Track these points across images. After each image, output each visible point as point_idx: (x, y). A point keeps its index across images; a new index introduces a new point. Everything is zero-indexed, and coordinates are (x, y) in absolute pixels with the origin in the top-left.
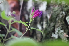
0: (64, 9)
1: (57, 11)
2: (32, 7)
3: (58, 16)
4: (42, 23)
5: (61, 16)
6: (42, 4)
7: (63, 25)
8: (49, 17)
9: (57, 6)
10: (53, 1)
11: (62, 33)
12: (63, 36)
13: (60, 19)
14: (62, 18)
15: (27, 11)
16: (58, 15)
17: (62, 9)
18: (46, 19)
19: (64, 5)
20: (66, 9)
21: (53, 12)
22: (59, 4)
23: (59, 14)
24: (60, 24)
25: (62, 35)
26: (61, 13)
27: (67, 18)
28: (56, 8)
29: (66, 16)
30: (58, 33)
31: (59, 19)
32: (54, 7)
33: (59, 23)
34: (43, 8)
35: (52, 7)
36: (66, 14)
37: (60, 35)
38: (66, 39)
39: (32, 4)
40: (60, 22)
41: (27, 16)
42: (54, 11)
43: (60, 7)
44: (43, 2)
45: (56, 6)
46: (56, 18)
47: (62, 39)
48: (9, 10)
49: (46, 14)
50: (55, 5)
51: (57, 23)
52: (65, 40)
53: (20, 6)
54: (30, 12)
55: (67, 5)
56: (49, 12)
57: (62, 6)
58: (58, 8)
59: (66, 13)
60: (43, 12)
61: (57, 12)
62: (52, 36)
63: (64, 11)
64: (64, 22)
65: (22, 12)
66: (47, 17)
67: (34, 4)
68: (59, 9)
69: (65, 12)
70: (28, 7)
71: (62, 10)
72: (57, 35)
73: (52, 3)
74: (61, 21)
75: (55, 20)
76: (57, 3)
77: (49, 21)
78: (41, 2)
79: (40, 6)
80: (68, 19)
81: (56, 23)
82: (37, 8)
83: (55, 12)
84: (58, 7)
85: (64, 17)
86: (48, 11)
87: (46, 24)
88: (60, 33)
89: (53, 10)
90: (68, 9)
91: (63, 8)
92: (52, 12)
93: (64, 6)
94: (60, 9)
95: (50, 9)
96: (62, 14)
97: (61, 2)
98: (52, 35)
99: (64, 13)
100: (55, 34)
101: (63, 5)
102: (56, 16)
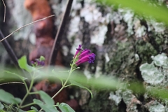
0: (138, 49)
1: (124, 49)
2: (77, 33)
3: (125, 61)
4: (93, 68)
5: (131, 61)
6: (98, 30)
7: (133, 78)
8: (108, 59)
9: (126, 39)
11: (128, 94)
12: (130, 101)
13: (128, 67)
14: (132, 64)
15: (67, 40)
16: (125, 59)
17: (134, 47)
18: (102, 62)
19: (139, 38)
20: (141, 49)
21: (117, 51)
22: (129, 35)
23: (127, 56)
24: (127, 76)
25: (129, 99)
26: (132, 54)
27: (141, 67)
28: (124, 43)
29: (140, 62)
30: (121, 94)
31: (126, 67)
32: (120, 42)
33: (125, 73)
34: (98, 39)
35: (115, 40)
36: (140, 58)
37: (125, 99)
38: (135, 107)
39: (79, 27)
40: (127, 72)
41: (65, 49)
42: (119, 48)
43: (131, 42)
44: (100, 28)
45: (123, 39)
46: (122, 62)
47: (128, 107)
49: (103, 52)
50: (121, 38)
51: (121, 75)
52: (133, 110)
53: (54, 28)
54: (73, 42)
55: (144, 39)
56: (109, 50)
57: (135, 41)
58: (128, 44)
59: (141, 56)
60: (97, 46)
61: (123, 52)
62: (110, 98)
63: (137, 53)
64: (135, 73)
66: (103, 59)
67: (82, 28)
68: (129, 46)
69: (139, 55)
70: (70, 31)
71: (135, 50)
72: (120, 98)
73: (117, 33)
74: (130, 72)
75: (119, 68)
76: (127, 33)
77: (106, 68)
78: (95, 27)
79: (93, 35)
80: (144, 68)
81: (119, 73)
82: (86, 36)
83: (120, 50)
84: (127, 41)
85: (136, 64)
86: (107, 46)
87: (100, 71)
88: (125, 94)
89: (117, 45)
90: (146, 49)
91: (137, 46)
92: (114, 50)
93: (139, 42)
94: (131, 47)
95: (112, 43)
96: (133, 57)
97: (135, 33)
98: (109, 96)
99: (137, 56)
100: (115, 94)
101: (137, 40)
102: (122, 59)
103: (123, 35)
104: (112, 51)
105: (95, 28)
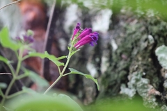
0: (152, 29)
1: (134, 33)
2: (75, 21)
3: (137, 46)
4: (97, 60)
5: (144, 45)
6: (101, 15)
7: (148, 66)
8: (115, 46)
9: (136, 21)
10: (127, 9)
11: (144, 85)
12: (146, 92)
13: (141, 53)
14: (146, 49)
15: (64, 32)
16: (136, 43)
17: (147, 28)
18: (108, 51)
19: (151, 18)
20: (155, 29)
21: (126, 36)
22: (139, 16)
23: (139, 40)
24: (140, 63)
25: (145, 91)
26: (145, 37)
27: (157, 51)
28: (133, 26)
29: (155, 45)
30: (135, 86)
31: (138, 53)
32: (128, 24)
33: (138, 60)
34: (101, 25)
35: (122, 24)
36: (156, 41)
37: (139, 90)
38: (154, 100)
39: (77, 14)
40: (140, 58)
41: (62, 42)
42: (128, 32)
43: (142, 23)
44: (103, 11)
45: (132, 20)
46: (133, 48)
47: (144, 100)
48: (22, 27)
49: (109, 39)
50: (130, 19)
51: (133, 62)
52: (151, 103)
54: (71, 33)
55: (158, 18)
56: (116, 36)
57: (146, 21)
58: (138, 25)
59: (156, 37)
60: (101, 33)
61: (134, 36)
62: (121, 92)
63: (151, 34)
64: (150, 60)
65: (52, 33)
66: (110, 47)
67: (80, 14)
68: (140, 27)
69: (154, 37)
70: (66, 21)
71: (147, 31)
72: (133, 90)
73: (124, 14)
74: (144, 58)
75: (130, 55)
76: (136, 14)
77: (114, 57)
78: (98, 11)
79: (95, 21)
80: (160, 51)
81: (131, 61)
82: (87, 24)
83: (130, 34)
84: (138, 23)
85: (151, 48)
86: (113, 32)
87: (107, 62)
88: (139, 84)
89: (126, 29)
90: (161, 28)
91: (150, 27)
92: (122, 35)
93: (153, 22)
94: (143, 28)
95: (119, 27)
96: (146, 40)
97: (145, 12)
98: (120, 90)
99: (150, 37)
100: (127, 86)
101: (149, 20)
102: (132, 44)
103: (131, 16)
104: (119, 37)
105: (96, 13)
